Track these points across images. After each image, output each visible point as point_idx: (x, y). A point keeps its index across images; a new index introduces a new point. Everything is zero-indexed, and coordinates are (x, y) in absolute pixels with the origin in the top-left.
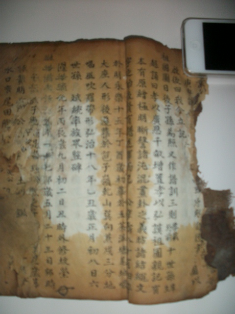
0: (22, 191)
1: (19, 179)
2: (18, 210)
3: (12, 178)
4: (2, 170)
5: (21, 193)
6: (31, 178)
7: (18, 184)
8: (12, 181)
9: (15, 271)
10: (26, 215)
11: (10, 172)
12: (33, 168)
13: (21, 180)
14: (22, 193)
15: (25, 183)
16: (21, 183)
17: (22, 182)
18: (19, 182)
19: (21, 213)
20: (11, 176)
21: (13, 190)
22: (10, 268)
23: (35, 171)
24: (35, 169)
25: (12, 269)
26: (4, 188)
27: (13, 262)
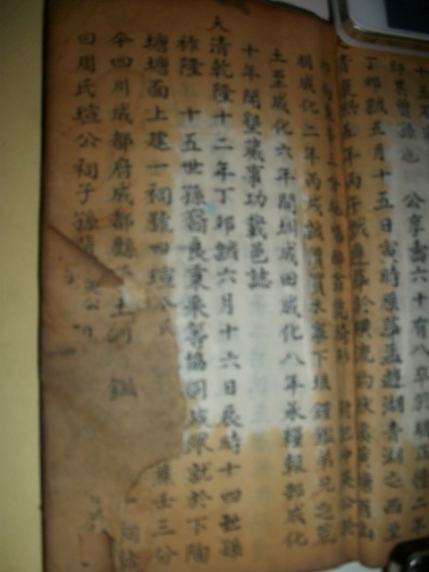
0: (123, 332)
1: (117, 302)
2: (114, 381)
3: (98, 301)
4: (71, 281)
5: (119, 338)
6: (148, 301)
7: (113, 316)
8: (97, 308)
9: (105, 533)
10: (134, 394)
11: (92, 286)
12: (153, 277)
13: (121, 304)
14: (123, 339)
15: (130, 313)
16: (121, 313)
17: (125, 310)
18: (117, 311)
19: (121, 389)
20: (93, 296)
21: (100, 332)
22: (93, 526)
23: (159, 283)
24: (157, 278)
25: (98, 529)
26: (76, 327)
27: (99, 511)
